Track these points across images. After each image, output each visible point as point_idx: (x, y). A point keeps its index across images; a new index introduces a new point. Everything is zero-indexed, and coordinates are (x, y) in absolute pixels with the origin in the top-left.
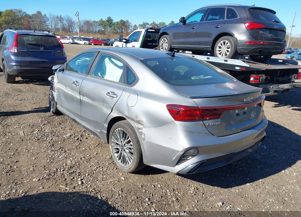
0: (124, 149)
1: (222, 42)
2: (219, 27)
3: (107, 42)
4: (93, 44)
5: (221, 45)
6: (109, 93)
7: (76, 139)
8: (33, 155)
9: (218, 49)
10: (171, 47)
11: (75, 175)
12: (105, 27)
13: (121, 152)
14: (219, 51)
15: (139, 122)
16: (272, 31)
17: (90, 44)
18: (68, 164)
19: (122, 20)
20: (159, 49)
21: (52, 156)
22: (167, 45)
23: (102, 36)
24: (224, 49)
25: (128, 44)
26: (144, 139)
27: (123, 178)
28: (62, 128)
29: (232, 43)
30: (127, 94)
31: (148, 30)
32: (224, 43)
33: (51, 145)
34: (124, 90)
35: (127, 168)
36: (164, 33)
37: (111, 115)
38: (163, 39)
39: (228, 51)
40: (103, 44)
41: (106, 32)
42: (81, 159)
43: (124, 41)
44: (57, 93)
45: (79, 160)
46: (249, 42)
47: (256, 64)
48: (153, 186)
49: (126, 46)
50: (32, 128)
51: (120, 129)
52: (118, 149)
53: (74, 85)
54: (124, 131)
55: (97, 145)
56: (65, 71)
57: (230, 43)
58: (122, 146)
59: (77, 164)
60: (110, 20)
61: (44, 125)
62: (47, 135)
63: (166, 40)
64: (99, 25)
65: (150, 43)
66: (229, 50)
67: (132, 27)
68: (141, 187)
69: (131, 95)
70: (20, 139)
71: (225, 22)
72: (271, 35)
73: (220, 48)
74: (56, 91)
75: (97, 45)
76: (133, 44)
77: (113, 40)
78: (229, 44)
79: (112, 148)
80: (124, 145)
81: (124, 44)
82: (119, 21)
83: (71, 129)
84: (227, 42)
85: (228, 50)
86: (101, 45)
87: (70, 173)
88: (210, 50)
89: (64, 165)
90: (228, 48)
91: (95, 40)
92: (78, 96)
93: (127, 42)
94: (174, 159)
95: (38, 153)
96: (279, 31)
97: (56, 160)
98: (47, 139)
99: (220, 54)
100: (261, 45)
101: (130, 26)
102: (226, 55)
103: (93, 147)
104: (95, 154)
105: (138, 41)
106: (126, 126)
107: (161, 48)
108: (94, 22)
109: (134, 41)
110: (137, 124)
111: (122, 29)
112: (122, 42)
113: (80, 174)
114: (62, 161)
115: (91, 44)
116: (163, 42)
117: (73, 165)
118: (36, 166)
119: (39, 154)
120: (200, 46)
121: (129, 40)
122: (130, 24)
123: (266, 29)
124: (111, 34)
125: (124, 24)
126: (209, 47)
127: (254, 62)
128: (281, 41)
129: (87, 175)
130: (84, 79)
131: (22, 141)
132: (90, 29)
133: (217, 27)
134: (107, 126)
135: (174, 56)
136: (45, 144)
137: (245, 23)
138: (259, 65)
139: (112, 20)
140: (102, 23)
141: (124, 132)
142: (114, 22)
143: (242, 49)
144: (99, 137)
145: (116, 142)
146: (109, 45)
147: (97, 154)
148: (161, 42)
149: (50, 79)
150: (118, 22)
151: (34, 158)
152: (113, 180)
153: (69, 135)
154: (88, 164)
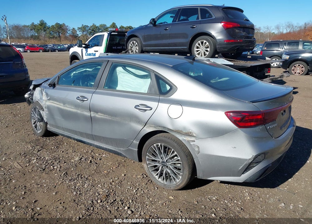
0: (167, 165)
1: (199, 42)
2: (194, 27)
3: (46, 48)
4: (29, 51)
5: (199, 44)
6: (139, 106)
7: (89, 162)
8: (49, 190)
9: (196, 49)
10: (142, 49)
11: (117, 204)
12: (38, 31)
13: (161, 169)
14: (197, 51)
15: (189, 134)
16: (245, 29)
17: (25, 52)
18: (101, 193)
19: (57, 23)
20: (129, 53)
21: (75, 187)
22: (138, 48)
23: (37, 41)
24: (203, 49)
25: (89, 49)
26: (199, 152)
27: (171, 197)
28: (63, 152)
29: (210, 42)
30: (166, 105)
31: (112, 34)
32: (202, 43)
33: (64, 174)
34: (159, 101)
35: (173, 186)
36: (132, 36)
37: (145, 130)
38: (131, 42)
39: (207, 51)
40: (41, 51)
41: (41, 38)
42: (111, 184)
43: (83, 46)
44: (47, 112)
45: (110, 185)
46: (227, 41)
47: (235, 61)
48: (208, 200)
49: (87, 51)
50: (25, 157)
51: (159, 144)
52: (156, 166)
53: (78, 101)
54: (166, 145)
55: (118, 165)
56: (57, 86)
57: (209, 42)
58: (163, 162)
59: (111, 191)
60: (43, 24)
61: (39, 151)
62: (52, 162)
63: (135, 43)
64: (31, 30)
65: (114, 46)
66: (209, 49)
67: (70, 30)
68: (197, 203)
69: (172, 106)
70: (20, 173)
71: (200, 23)
72: (245, 33)
73: (198, 48)
74: (45, 109)
75: (34, 52)
76: (96, 48)
77: (51, 46)
78: (207, 44)
79: (147, 166)
80: (167, 161)
81: (84, 50)
82: (55, 24)
83: (75, 151)
84: (205, 41)
85: (206, 49)
86: (39, 52)
87: (111, 203)
88: (187, 50)
89: (97, 194)
90: (206, 48)
91: (30, 47)
92: (87, 114)
93: (87, 47)
94: (240, 168)
95: (55, 187)
96: (250, 28)
97: (83, 191)
98: (55, 167)
99: (198, 54)
100: (238, 43)
101: (67, 29)
102: (205, 55)
103: (114, 168)
104: (123, 175)
105: (101, 46)
106: (169, 141)
107: (130, 51)
108: (25, 26)
109: (95, 46)
110: (186, 136)
111: (59, 33)
112: (82, 47)
113: (123, 202)
114: (91, 191)
115: (27, 52)
116: (131, 45)
117: (107, 193)
118: (63, 203)
119: (57, 188)
120: (177, 47)
121: (89, 45)
122: (68, 28)
123: (240, 27)
124: (47, 39)
125: (60, 28)
126: (186, 48)
127: (233, 60)
128: (251, 38)
129: (131, 201)
130: (94, 93)
131: (24, 175)
132: (20, 34)
133: (192, 28)
134: (138, 143)
135: (195, 60)
136: (56, 175)
137: (221, 23)
138: (239, 62)
139: (46, 23)
140: (33, 27)
141: (165, 148)
142: (48, 25)
143: (222, 47)
144: (125, 157)
145: (154, 158)
146: (48, 52)
147: (125, 175)
148: (130, 45)
149: (26, 96)
150: (53, 26)
151: (54, 194)
152: (163, 201)
153: (77, 159)
154: (123, 189)
